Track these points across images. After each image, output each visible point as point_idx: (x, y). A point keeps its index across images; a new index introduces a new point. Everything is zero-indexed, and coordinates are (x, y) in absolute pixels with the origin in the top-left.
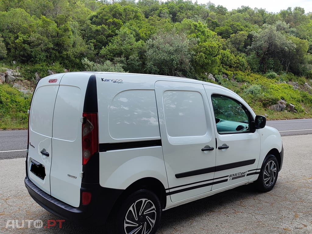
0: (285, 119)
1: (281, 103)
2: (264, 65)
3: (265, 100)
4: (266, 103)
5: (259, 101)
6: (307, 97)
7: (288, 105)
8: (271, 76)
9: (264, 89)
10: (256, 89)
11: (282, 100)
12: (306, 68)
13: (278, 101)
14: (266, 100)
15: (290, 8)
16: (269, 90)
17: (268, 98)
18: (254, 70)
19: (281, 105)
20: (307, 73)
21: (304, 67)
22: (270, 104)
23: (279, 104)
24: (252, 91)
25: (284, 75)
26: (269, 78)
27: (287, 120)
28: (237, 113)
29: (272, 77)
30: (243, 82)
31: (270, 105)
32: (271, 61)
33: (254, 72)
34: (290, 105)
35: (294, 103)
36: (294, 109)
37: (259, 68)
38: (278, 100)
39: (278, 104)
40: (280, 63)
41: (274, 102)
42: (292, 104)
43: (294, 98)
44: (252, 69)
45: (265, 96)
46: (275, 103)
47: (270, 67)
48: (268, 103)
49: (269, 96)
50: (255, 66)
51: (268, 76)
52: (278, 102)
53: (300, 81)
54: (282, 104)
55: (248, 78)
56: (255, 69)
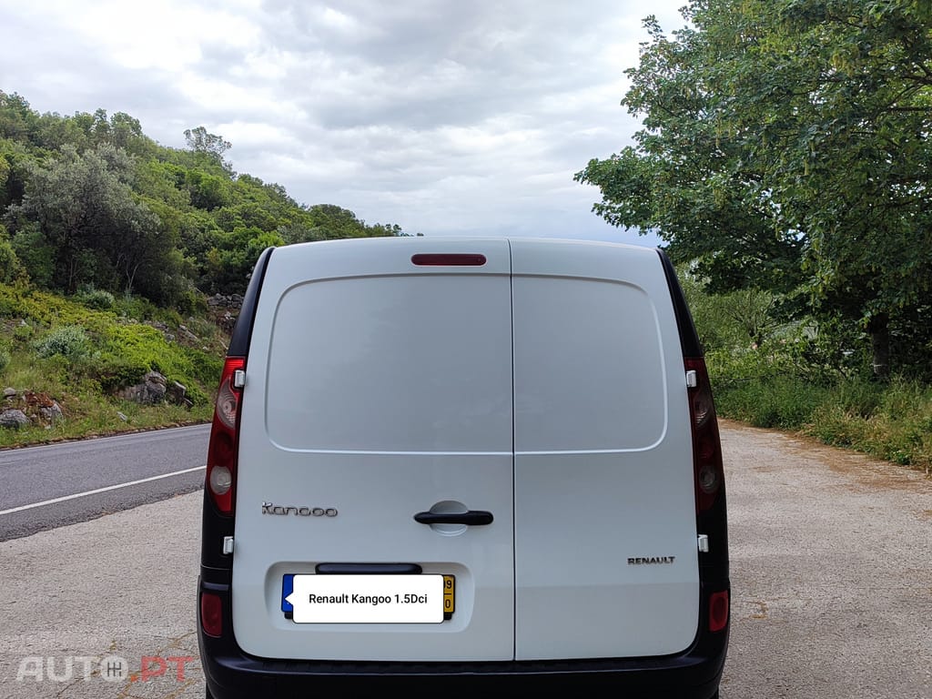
0: (176, 426)
1: (153, 380)
2: (69, 267)
3: (106, 374)
4: (112, 380)
5: (91, 376)
6: (203, 362)
7: (170, 386)
8: (98, 302)
9: (96, 342)
10: (73, 340)
11: (154, 370)
12: (178, 286)
13: (143, 374)
14: (111, 371)
15: (101, 113)
16: (111, 342)
17: (114, 366)
18: (40, 281)
19: (153, 387)
20: (180, 297)
21: (171, 283)
22: (122, 383)
23: (148, 383)
24: (63, 347)
25: (130, 301)
26: (92, 309)
27: (179, 429)
28: (36, 414)
29: (101, 305)
30: (15, 317)
31: (122, 388)
32: (89, 257)
33: (41, 288)
34: (175, 385)
35: (183, 380)
36: (186, 396)
37: (53, 275)
38: (143, 371)
39: (144, 382)
40: (110, 266)
41: (134, 376)
42: (178, 381)
43: (179, 365)
44: (33, 278)
45: (104, 361)
46: (137, 382)
47: (85, 276)
48: (115, 381)
49: (117, 361)
50: (41, 270)
51: (89, 302)
52: (146, 378)
53: (168, 318)
54: (156, 383)
55: (30, 306)
56: (42, 277)
